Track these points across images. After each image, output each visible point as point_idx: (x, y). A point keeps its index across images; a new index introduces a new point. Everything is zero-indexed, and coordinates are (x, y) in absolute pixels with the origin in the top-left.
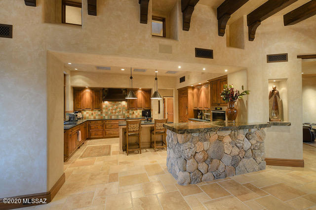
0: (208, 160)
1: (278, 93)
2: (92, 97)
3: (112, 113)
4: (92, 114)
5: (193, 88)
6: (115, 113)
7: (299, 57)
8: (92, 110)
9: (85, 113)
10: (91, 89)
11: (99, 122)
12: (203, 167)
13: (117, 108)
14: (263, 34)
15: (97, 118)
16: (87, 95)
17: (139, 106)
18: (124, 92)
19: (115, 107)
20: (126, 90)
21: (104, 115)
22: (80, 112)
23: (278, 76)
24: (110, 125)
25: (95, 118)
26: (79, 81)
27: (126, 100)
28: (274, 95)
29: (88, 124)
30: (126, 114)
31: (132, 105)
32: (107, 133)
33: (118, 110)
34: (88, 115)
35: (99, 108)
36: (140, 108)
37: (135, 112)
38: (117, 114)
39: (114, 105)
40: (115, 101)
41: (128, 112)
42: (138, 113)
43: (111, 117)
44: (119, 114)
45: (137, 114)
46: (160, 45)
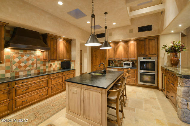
3: (20, 67)
6: (25, 66)
13: (28, 60)
19: (25, 58)
24: (24, 88)
30: (42, 68)
32: (19, 104)
33: (30, 62)
36: (59, 60)
37: (52, 64)
38: (28, 68)
39: (22, 56)
41: (45, 65)
42: (56, 65)
44: (32, 68)
45: (54, 66)
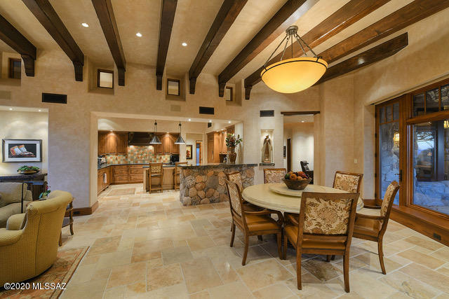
0: (205, 189)
1: (269, 141)
2: (117, 141)
3: (138, 158)
4: (116, 159)
5: (219, 133)
6: (141, 158)
7: (282, 113)
8: (117, 155)
9: (109, 158)
10: (116, 133)
11: (123, 167)
12: (201, 194)
13: (143, 153)
14: (258, 94)
15: (122, 163)
16: (111, 139)
17: (167, 150)
18: (151, 135)
19: (141, 151)
20: (153, 133)
21: (129, 160)
22: (104, 156)
23: (268, 127)
24: (135, 170)
25: (119, 162)
26: (103, 125)
27: (152, 145)
28: (267, 142)
29: (112, 169)
30: (153, 160)
31: (159, 150)
32: (132, 178)
33: (145, 154)
34: (112, 159)
35: (125, 153)
36: (168, 153)
37: (162, 157)
38: (143, 159)
40: (141, 145)
41: (155, 157)
42: (166, 158)
43: (137, 162)
44: (146, 159)
45: (164, 159)
46: (172, 105)
